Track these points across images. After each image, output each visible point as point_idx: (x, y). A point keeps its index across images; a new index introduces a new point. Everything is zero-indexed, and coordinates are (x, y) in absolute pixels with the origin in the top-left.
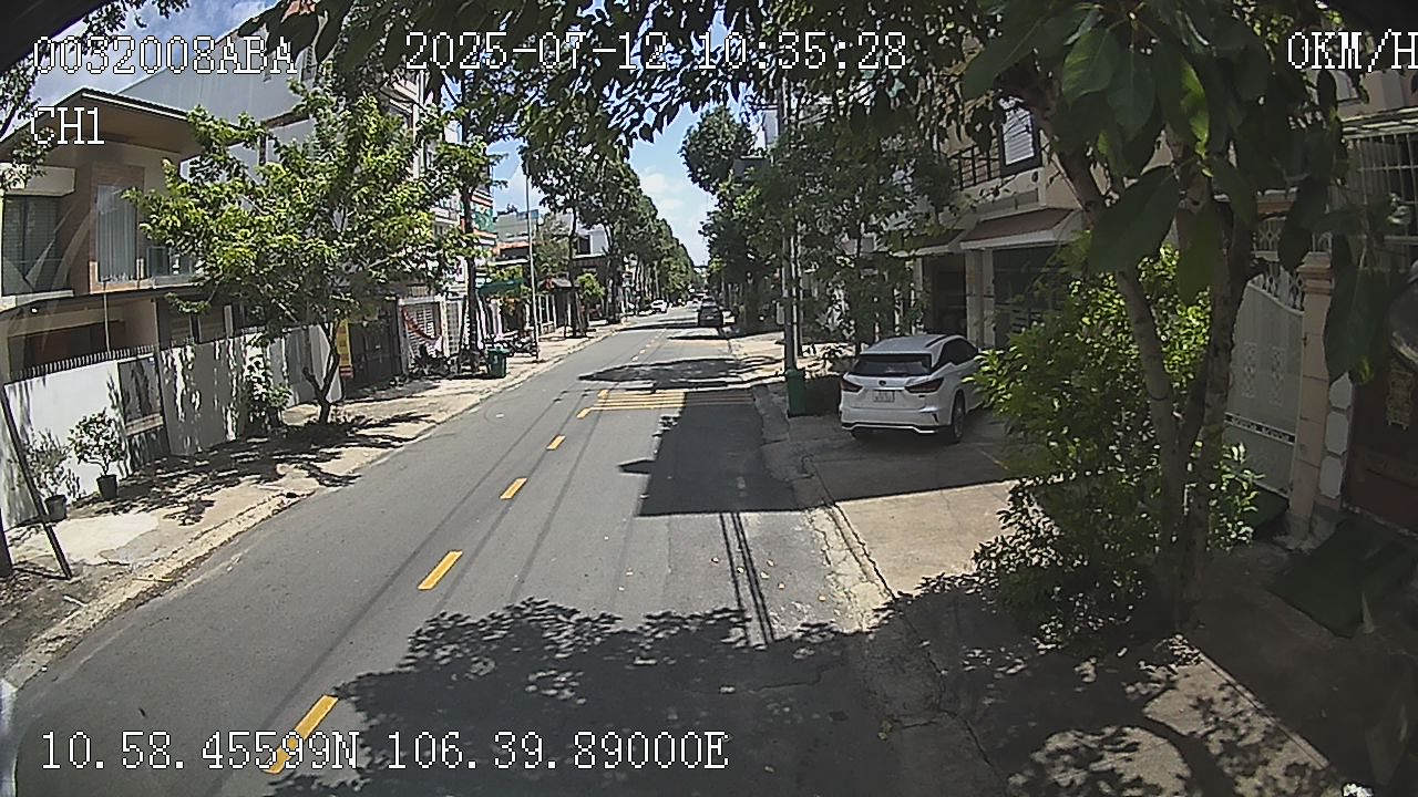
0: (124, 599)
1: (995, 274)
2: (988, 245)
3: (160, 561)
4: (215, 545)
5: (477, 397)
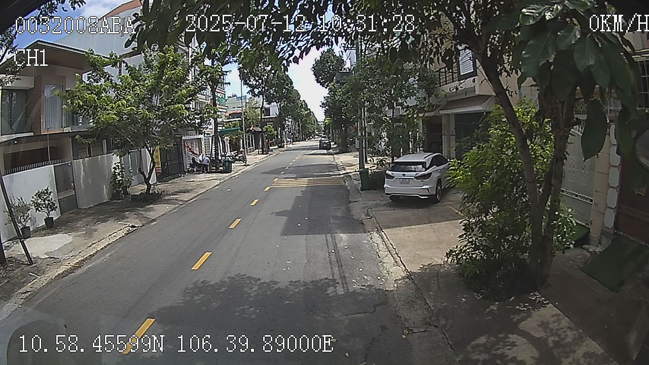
0: (57, 274)
1: (456, 125)
2: (452, 112)
3: (73, 257)
4: (98, 249)
5: (219, 182)
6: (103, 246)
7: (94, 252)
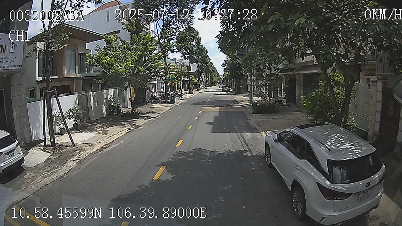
0: (93, 151)
1: (304, 80)
2: (302, 73)
3: (100, 143)
4: (114, 139)
5: (169, 108)
6: (116, 138)
7: (112, 141)
